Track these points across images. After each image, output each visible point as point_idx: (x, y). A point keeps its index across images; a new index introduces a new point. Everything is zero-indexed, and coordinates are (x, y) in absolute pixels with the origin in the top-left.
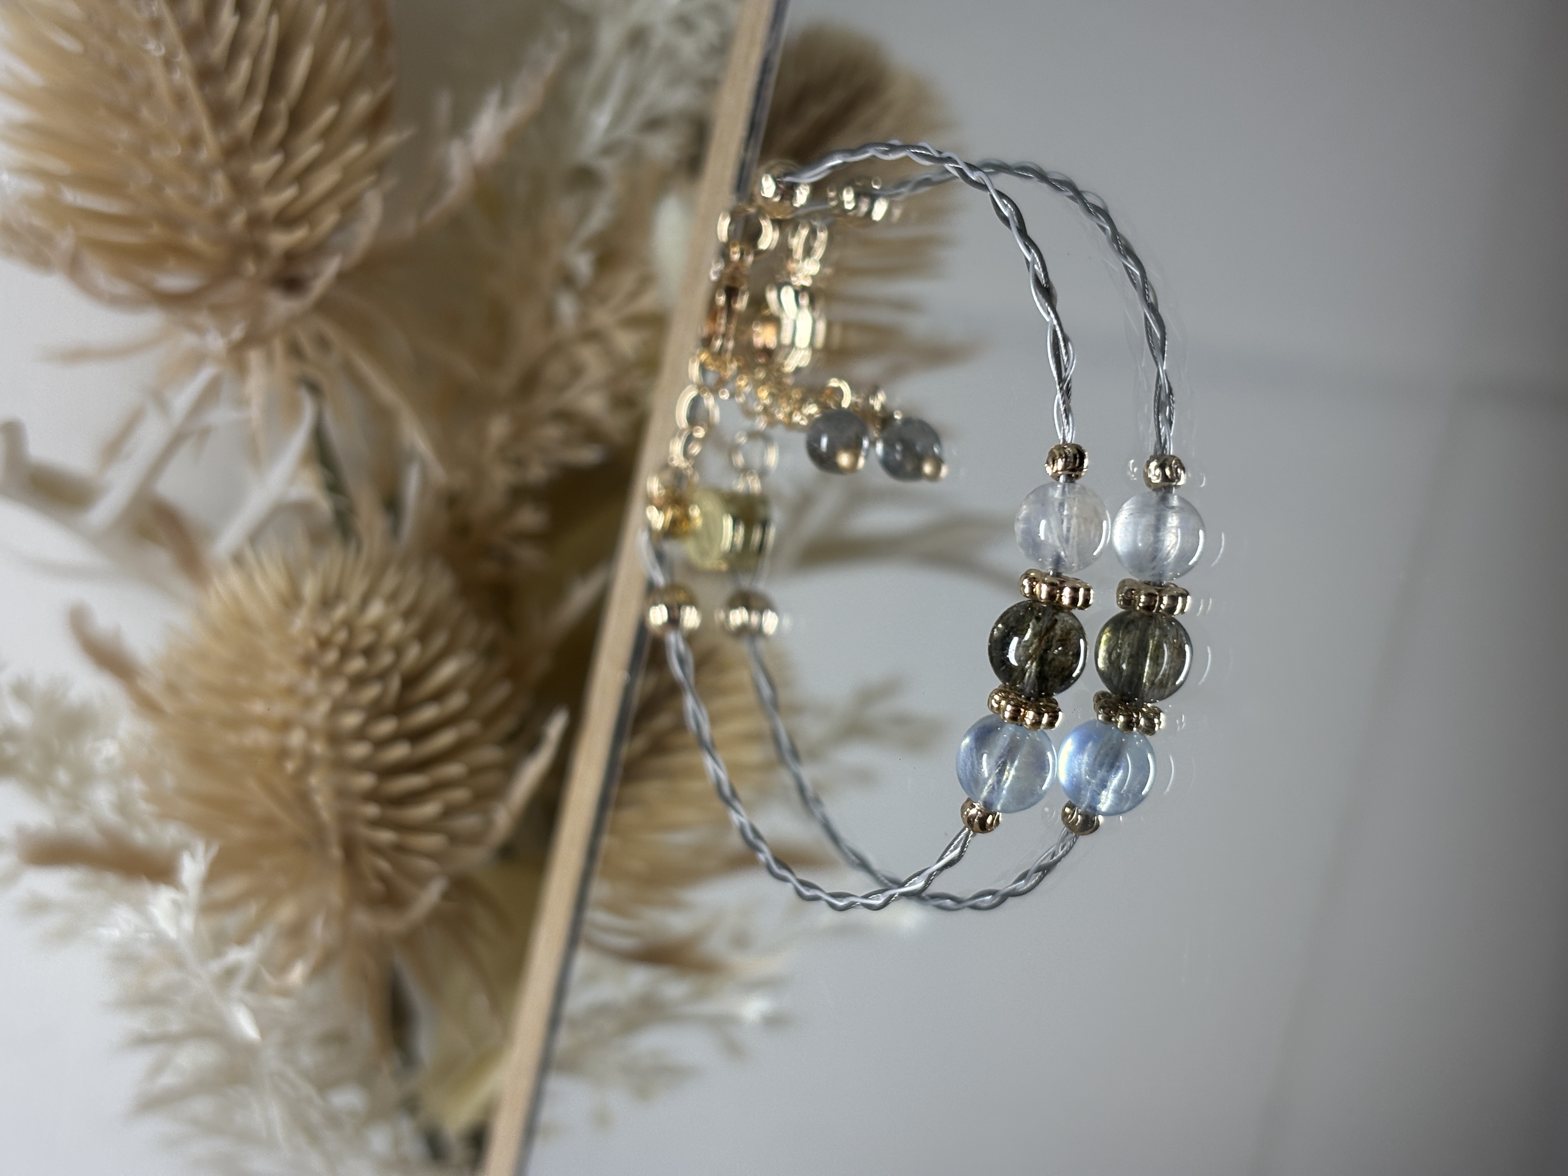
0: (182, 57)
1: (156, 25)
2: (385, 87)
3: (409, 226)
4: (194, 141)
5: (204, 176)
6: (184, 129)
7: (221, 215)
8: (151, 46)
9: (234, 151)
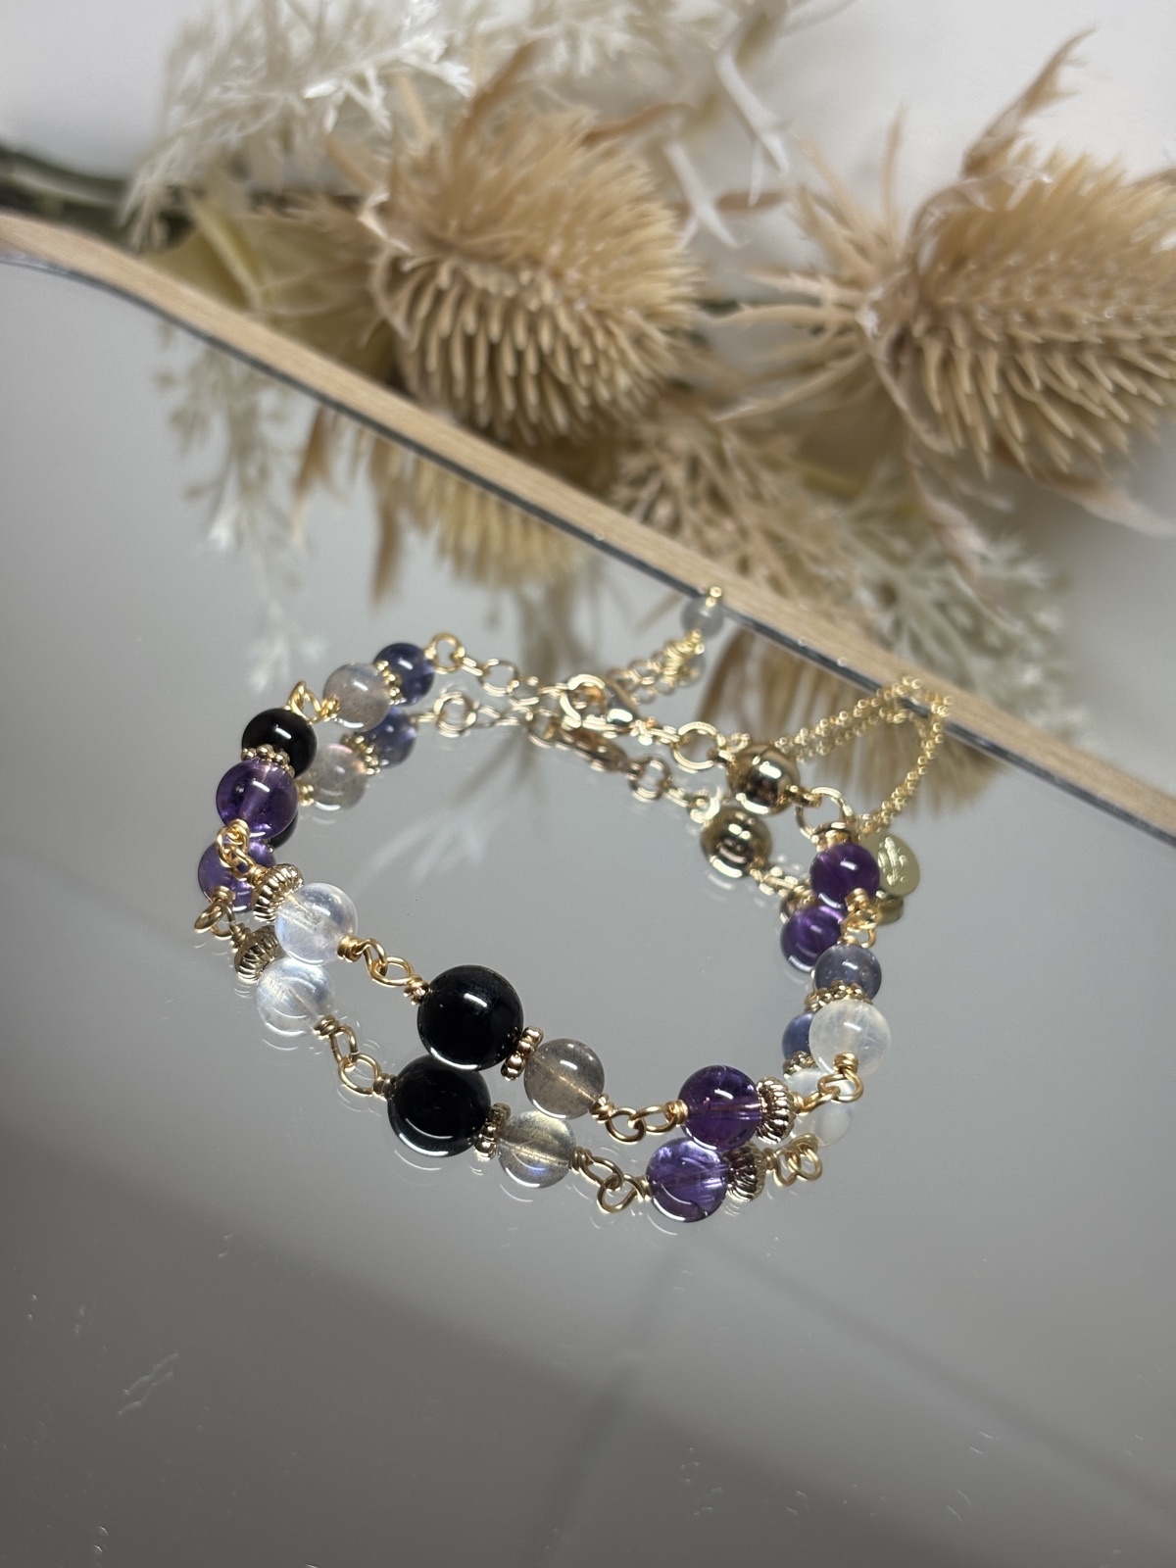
0: (1093, 337)
1: (1127, 320)
2: (1029, 471)
3: (914, 460)
4: (1030, 319)
5: (998, 313)
6: (1042, 312)
7: (967, 314)
8: (1108, 313)
9: (1012, 345)
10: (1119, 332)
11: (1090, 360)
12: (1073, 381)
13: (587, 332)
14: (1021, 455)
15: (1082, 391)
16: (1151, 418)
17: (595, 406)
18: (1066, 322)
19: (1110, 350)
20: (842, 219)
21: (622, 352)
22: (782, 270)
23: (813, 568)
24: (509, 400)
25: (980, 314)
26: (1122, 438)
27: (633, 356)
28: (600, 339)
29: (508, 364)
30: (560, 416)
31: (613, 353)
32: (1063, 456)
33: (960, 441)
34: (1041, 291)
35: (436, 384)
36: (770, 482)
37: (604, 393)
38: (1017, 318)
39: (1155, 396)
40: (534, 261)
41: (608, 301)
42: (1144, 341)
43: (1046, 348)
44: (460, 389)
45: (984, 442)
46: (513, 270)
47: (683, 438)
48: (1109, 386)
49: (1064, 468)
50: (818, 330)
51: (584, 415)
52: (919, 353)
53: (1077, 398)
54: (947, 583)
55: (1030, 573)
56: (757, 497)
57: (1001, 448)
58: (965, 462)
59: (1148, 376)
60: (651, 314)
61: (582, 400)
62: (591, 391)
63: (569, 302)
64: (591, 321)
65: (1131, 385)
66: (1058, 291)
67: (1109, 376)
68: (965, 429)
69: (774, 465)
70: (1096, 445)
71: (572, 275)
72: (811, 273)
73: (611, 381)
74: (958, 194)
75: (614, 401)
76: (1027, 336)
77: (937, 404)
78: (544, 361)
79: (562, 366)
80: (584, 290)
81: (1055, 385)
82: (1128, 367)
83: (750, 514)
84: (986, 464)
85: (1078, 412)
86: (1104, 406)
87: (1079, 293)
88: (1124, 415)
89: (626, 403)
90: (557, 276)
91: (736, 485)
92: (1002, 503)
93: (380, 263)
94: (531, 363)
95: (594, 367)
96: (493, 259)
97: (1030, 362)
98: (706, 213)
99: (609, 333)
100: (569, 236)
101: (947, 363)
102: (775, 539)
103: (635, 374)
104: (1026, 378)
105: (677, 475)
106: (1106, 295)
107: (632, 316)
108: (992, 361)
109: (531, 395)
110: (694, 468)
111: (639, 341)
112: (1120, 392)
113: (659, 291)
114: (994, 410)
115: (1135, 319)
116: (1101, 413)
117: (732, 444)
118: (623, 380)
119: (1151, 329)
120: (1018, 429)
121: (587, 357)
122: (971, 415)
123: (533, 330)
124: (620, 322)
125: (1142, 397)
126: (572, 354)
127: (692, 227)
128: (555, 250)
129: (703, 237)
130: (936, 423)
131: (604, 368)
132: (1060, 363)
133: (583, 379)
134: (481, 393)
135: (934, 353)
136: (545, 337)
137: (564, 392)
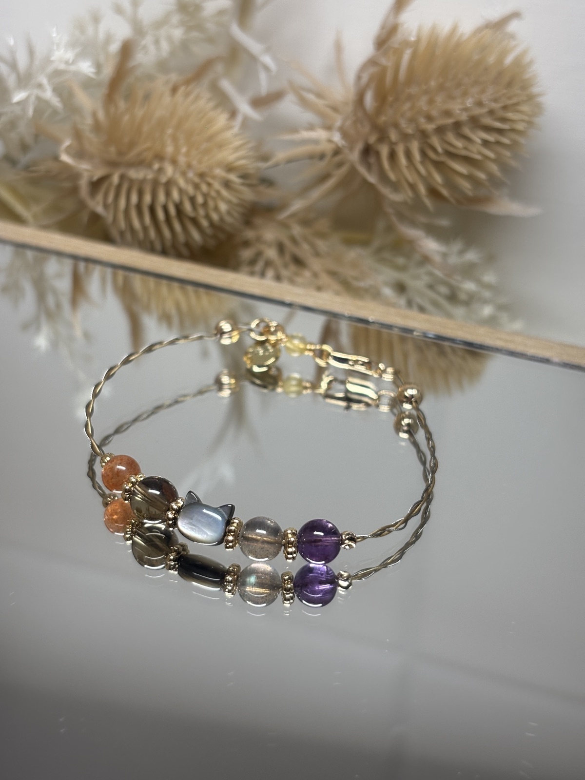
0: (464, 117)
1: (480, 104)
2: (452, 200)
3: (390, 210)
4: (429, 118)
5: (412, 120)
6: (434, 113)
7: (396, 126)
8: (469, 102)
9: (424, 135)
10: (478, 111)
11: (467, 131)
12: (459, 144)
13: (197, 187)
14: (445, 192)
15: (466, 148)
16: (507, 153)
17: (212, 224)
18: (448, 113)
19: (475, 122)
20: (319, 95)
21: (218, 192)
22: (294, 130)
23: (356, 284)
24: (167, 233)
25: (403, 123)
26: (494, 168)
27: (225, 193)
28: (204, 188)
29: (161, 215)
30: (196, 235)
31: (213, 194)
32: (466, 185)
33: (410, 193)
34: (431, 102)
35: (128, 236)
36: (321, 245)
37: (215, 217)
38: (422, 120)
39: (506, 141)
40: (160, 157)
41: (203, 168)
42: (491, 112)
43: (440, 130)
44: (141, 235)
45: (422, 190)
46: (149, 166)
47: (270, 234)
48: (479, 141)
49: (470, 193)
50: (322, 156)
51: (209, 231)
52: (378, 154)
53: (464, 153)
54: (430, 274)
55: (471, 256)
56: (317, 254)
57: (434, 192)
58: (417, 205)
59: (500, 131)
60: (230, 169)
61: (205, 223)
62: (208, 217)
63: (184, 174)
64: (197, 180)
65: (491, 138)
66: (439, 99)
67: (478, 136)
68: (413, 187)
69: (322, 235)
70: (482, 176)
71: (182, 160)
72: (311, 128)
73: (216, 209)
74: (372, 62)
75: (222, 219)
76: (430, 127)
77: (392, 176)
78: (179, 208)
79: (188, 207)
80: (189, 166)
81: (451, 149)
82: (488, 129)
83: (316, 264)
84: (428, 202)
85: (467, 160)
86: (480, 153)
87: (451, 98)
88: (491, 155)
89: (229, 219)
90: (174, 162)
91: (304, 251)
92: (444, 222)
93: (83, 183)
94: (172, 210)
95: (205, 205)
96: (140, 163)
97: (435, 141)
98: (245, 108)
99: (209, 185)
100: (175, 139)
101: (393, 155)
102: (333, 274)
103: (229, 202)
104: (434, 150)
105: (271, 253)
106: (465, 94)
107: (219, 172)
108: (415, 147)
109: (177, 227)
110: (281, 248)
111: (227, 184)
112: (486, 143)
113: (229, 156)
114: (422, 170)
115: (484, 103)
116: (478, 157)
117: (297, 230)
118: (223, 207)
119: (495, 106)
120: (438, 178)
121: (200, 200)
122: (411, 177)
123: (168, 194)
124: (214, 177)
125: (498, 143)
126: (192, 200)
127: (239, 119)
128: (169, 149)
129: (246, 123)
130: (396, 187)
131: (211, 204)
132: (451, 137)
133: (201, 212)
134: (152, 234)
135: (384, 151)
136: (175, 195)
137: (195, 221)
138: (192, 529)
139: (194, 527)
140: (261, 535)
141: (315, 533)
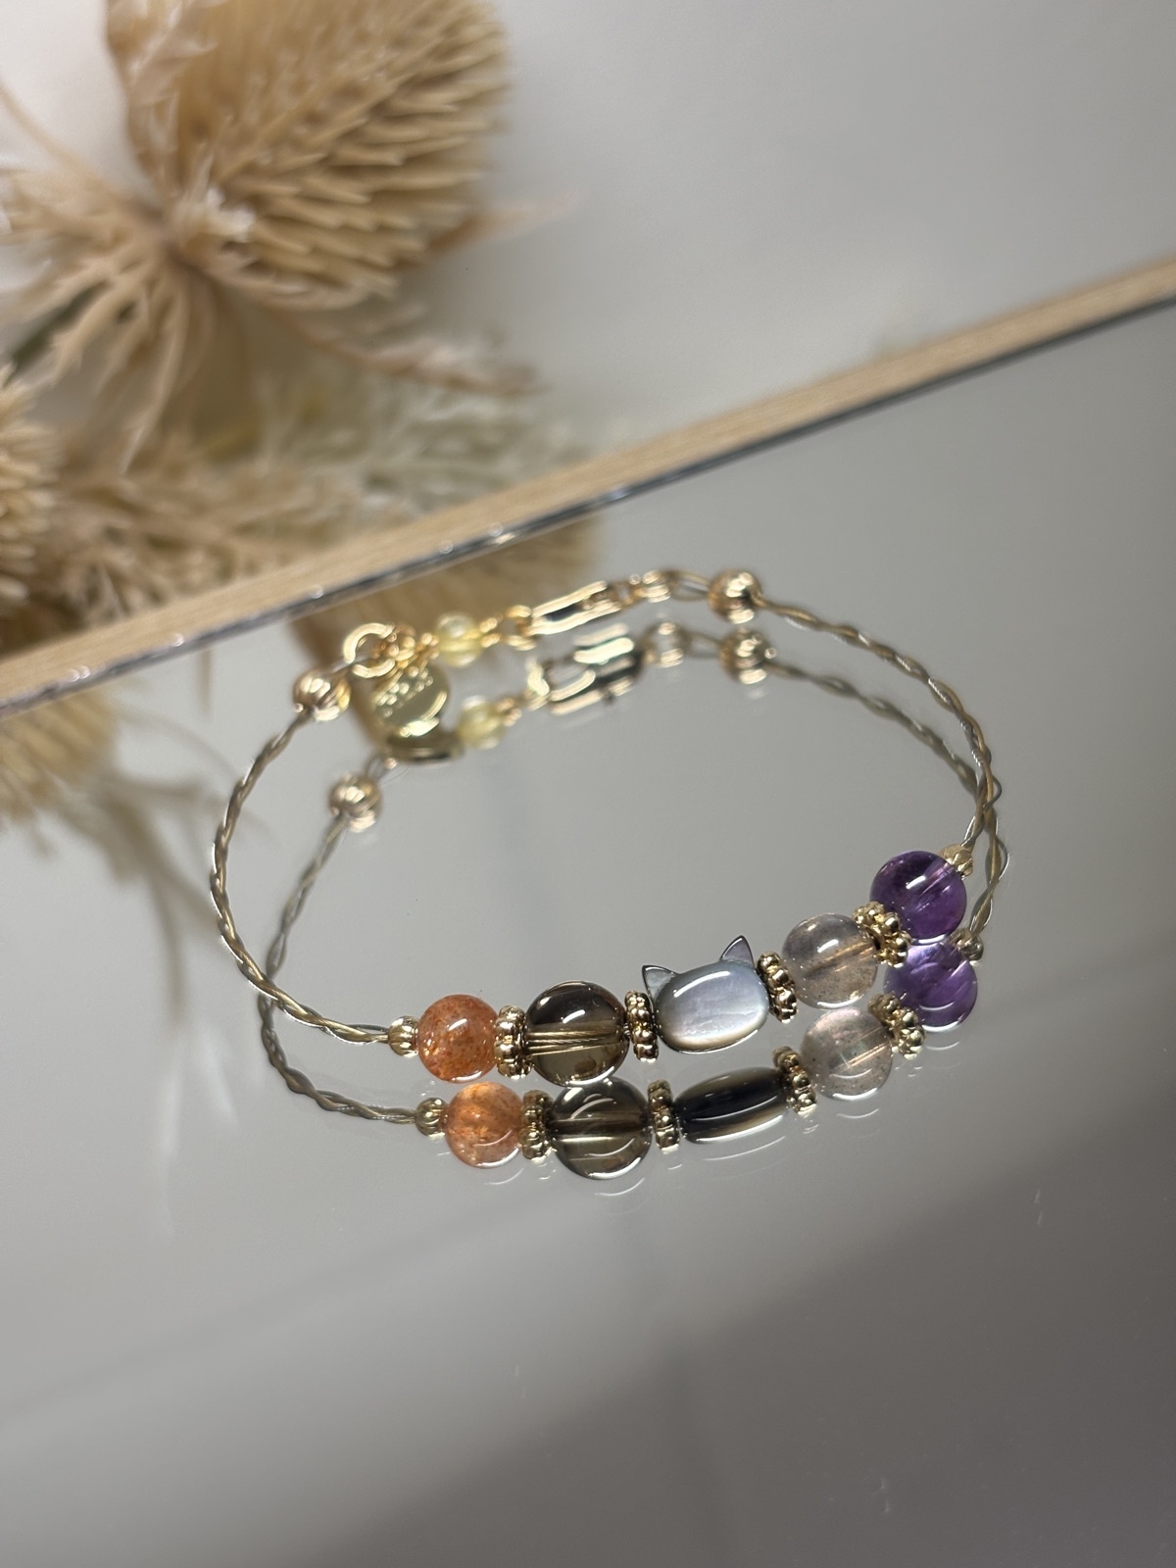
1: (402, 42)
5: (280, 142)
7: (251, 169)
12: (412, 135)
17: (37, 548)
21: (16, 475)
27: (29, 471)
34: (299, 87)
36: (196, 486)
45: (381, 261)
50: (125, 313)
65: (459, 92)
76: (328, 136)
87: (335, 58)
91: (170, 518)
106: (363, 39)
110: (117, 538)
111: (19, 451)
115: (403, 34)
117: (133, 486)
118: (42, 500)
130: (331, 280)
132: (383, 131)
138: (708, 1028)
139: (710, 1021)
140: (835, 949)
141: (909, 886)
